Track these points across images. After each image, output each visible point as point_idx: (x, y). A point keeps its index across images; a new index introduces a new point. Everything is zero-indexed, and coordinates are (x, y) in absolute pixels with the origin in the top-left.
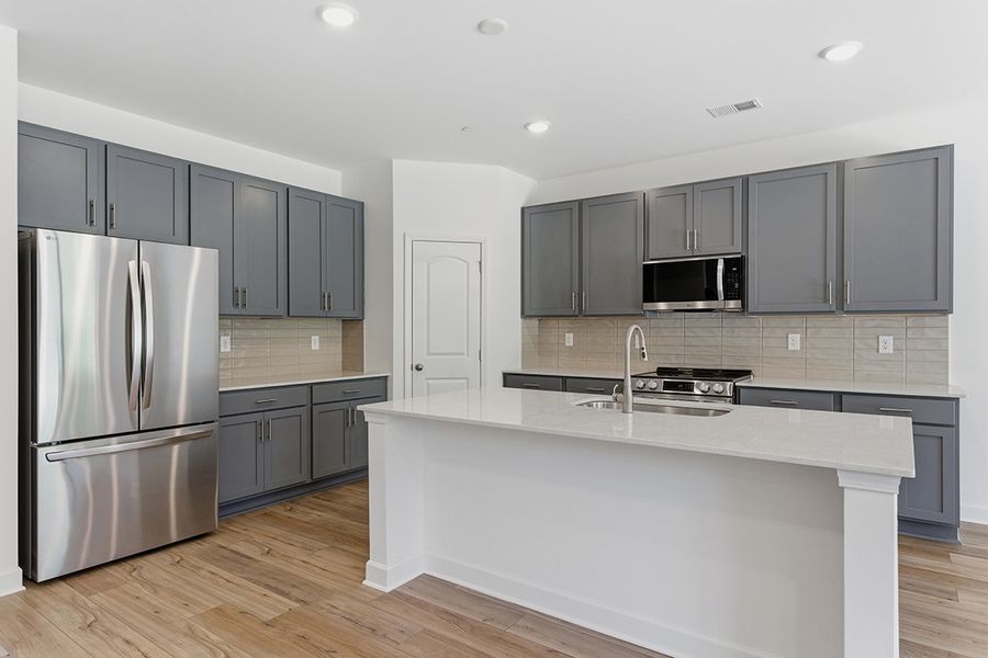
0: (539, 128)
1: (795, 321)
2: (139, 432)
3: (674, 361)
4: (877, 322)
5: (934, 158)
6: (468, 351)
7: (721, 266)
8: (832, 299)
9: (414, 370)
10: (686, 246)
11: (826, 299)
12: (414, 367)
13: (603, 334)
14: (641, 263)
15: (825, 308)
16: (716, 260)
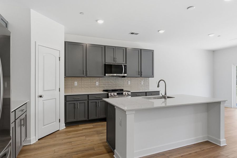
1: (130, 79)
5: (152, 52)
6: (56, 89)
7: (123, 66)
8: (140, 74)
9: (39, 98)
10: (114, 61)
11: (139, 75)
12: (39, 96)
13: (86, 82)
14: (104, 63)
15: (139, 76)
16: (122, 65)
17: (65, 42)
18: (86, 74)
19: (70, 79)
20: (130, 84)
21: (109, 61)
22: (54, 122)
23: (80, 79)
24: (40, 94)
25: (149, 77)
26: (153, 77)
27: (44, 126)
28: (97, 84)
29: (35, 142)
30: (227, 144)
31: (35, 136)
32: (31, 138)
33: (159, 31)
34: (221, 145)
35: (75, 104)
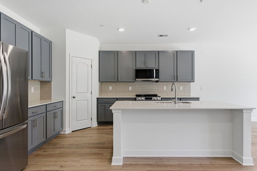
0: (121, 30)
1: (165, 83)
2: (3, 129)
3: (139, 93)
4: (180, 84)
5: (192, 53)
6: (88, 92)
7: (154, 71)
8: (176, 79)
9: (73, 98)
10: (145, 66)
11: (174, 79)
12: (72, 97)
13: (120, 87)
14: (134, 69)
15: (174, 81)
16: (153, 69)
17: (99, 51)
18: (118, 79)
19: (105, 84)
20: (165, 89)
21: (141, 66)
22: (86, 119)
23: (114, 84)
24: (73, 96)
25: (190, 82)
26: (194, 82)
27: (77, 121)
28: (130, 89)
29: (69, 133)
30: (254, 165)
31: (69, 128)
32: (66, 129)
33: (189, 29)
34: (244, 165)
35: (105, 106)
